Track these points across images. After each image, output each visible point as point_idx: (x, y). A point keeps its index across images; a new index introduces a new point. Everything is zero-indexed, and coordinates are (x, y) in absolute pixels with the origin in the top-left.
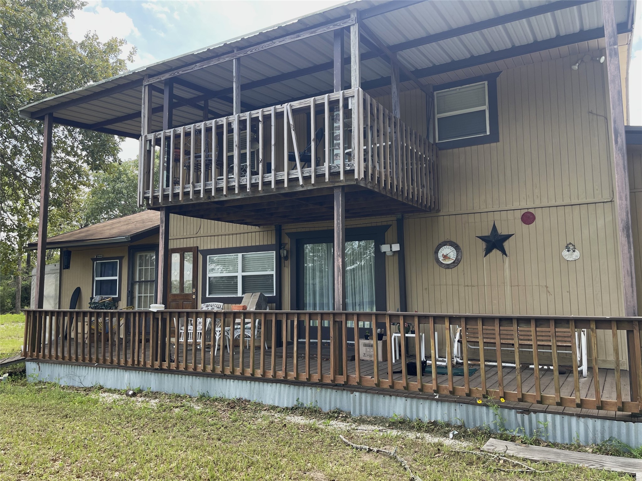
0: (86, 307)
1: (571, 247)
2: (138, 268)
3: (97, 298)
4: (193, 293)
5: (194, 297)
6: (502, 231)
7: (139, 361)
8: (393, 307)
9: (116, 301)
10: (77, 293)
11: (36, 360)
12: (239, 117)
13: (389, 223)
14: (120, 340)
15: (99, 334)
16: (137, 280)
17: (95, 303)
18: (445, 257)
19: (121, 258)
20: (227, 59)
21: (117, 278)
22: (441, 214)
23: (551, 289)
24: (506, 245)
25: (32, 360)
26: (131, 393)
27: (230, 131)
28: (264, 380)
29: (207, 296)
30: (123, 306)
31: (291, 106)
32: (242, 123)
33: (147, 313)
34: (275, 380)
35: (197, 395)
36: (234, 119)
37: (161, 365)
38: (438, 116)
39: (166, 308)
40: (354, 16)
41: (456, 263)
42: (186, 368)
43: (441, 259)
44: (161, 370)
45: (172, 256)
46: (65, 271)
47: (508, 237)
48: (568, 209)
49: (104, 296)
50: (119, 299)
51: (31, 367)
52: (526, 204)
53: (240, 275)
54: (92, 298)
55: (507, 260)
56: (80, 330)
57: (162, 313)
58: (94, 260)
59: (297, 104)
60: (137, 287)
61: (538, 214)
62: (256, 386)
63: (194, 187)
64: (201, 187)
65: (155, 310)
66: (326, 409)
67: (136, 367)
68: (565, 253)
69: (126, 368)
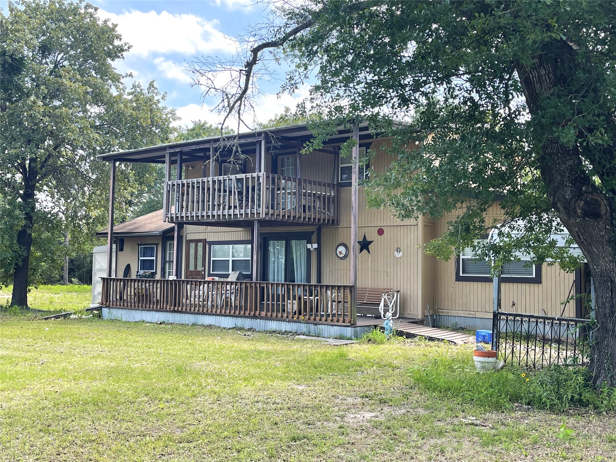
0: (134, 277)
1: (399, 250)
2: (168, 252)
3: (141, 272)
4: (203, 270)
5: (203, 273)
6: (369, 239)
7: (163, 307)
8: (314, 282)
9: (153, 274)
10: (128, 267)
11: (108, 307)
12: (213, 179)
13: (314, 230)
14: (157, 301)
15: (143, 295)
16: (168, 260)
17: (140, 275)
18: (340, 253)
19: (157, 245)
20: (208, 146)
21: (154, 258)
22: (340, 226)
23: (389, 274)
24: (370, 247)
25: (106, 307)
26: (159, 323)
27: (208, 184)
28: (221, 315)
29: (211, 272)
30: (158, 277)
31: (236, 177)
32: (214, 182)
33: (167, 281)
34: (225, 315)
35: (191, 324)
36: (210, 179)
37: (174, 309)
38: (341, 166)
39: (177, 278)
40: (263, 135)
41: (346, 256)
42: (186, 310)
43: (338, 253)
44: (174, 311)
45: (191, 245)
46: (120, 253)
47: (371, 242)
48: (399, 227)
49: (146, 271)
50: (155, 273)
51: (105, 311)
52: (380, 224)
53: (231, 259)
54: (138, 272)
55: (370, 255)
56: (129, 293)
57: (175, 281)
58: (139, 245)
59: (239, 176)
60: (167, 265)
61: (385, 229)
62: (218, 318)
63: (191, 213)
64: (194, 214)
65: (171, 279)
66: (247, 327)
67: (161, 310)
68: (396, 253)
69: (157, 311)
